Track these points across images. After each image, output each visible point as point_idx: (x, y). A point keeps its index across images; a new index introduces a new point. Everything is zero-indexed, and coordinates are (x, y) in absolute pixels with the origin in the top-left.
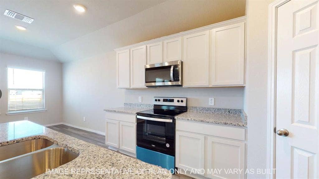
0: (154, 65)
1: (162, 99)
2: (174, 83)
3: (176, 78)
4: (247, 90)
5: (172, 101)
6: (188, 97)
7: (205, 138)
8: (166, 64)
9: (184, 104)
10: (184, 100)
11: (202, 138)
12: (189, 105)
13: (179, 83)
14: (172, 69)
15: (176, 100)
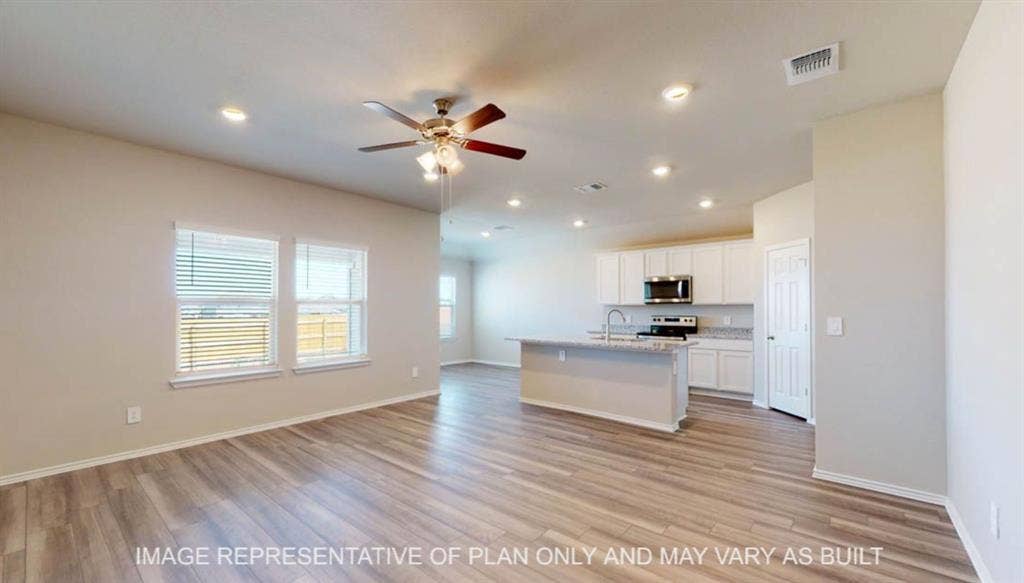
0: (651, 278)
1: (663, 319)
2: (683, 300)
3: (685, 293)
4: (755, 307)
5: (678, 320)
6: (699, 316)
7: (718, 354)
8: (672, 279)
9: (693, 324)
10: (694, 319)
11: (715, 352)
12: (699, 326)
13: (689, 300)
14: (680, 284)
15: (682, 319)
